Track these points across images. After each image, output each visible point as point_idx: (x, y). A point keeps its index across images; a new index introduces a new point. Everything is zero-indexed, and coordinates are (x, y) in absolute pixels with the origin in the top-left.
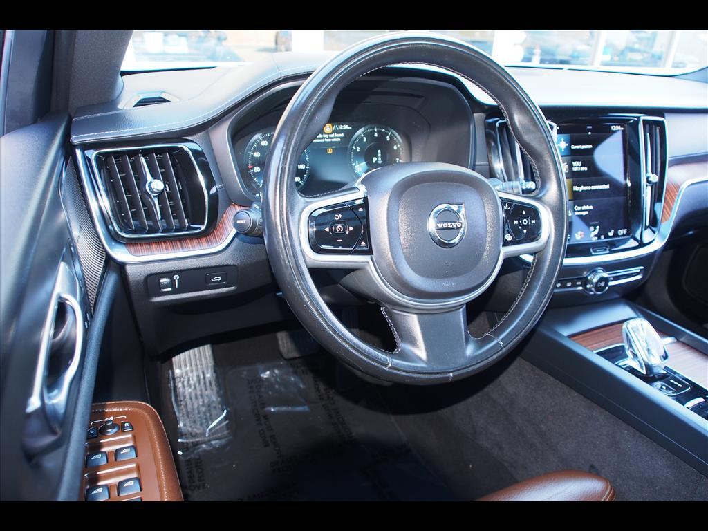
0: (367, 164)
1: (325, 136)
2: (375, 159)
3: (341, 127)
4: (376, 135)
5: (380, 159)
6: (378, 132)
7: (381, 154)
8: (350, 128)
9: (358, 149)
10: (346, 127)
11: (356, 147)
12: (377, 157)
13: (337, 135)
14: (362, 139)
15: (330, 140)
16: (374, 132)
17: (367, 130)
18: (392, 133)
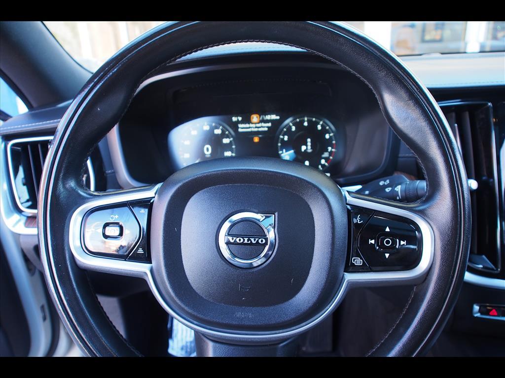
0: (294, 152)
1: (251, 125)
2: (303, 148)
3: (268, 117)
4: (306, 124)
5: (309, 147)
6: (308, 121)
7: (311, 142)
8: (278, 118)
9: (286, 138)
10: (274, 117)
11: (283, 136)
12: (307, 146)
13: (263, 124)
14: (290, 127)
15: (256, 130)
16: (304, 121)
17: (295, 119)
18: (324, 122)
